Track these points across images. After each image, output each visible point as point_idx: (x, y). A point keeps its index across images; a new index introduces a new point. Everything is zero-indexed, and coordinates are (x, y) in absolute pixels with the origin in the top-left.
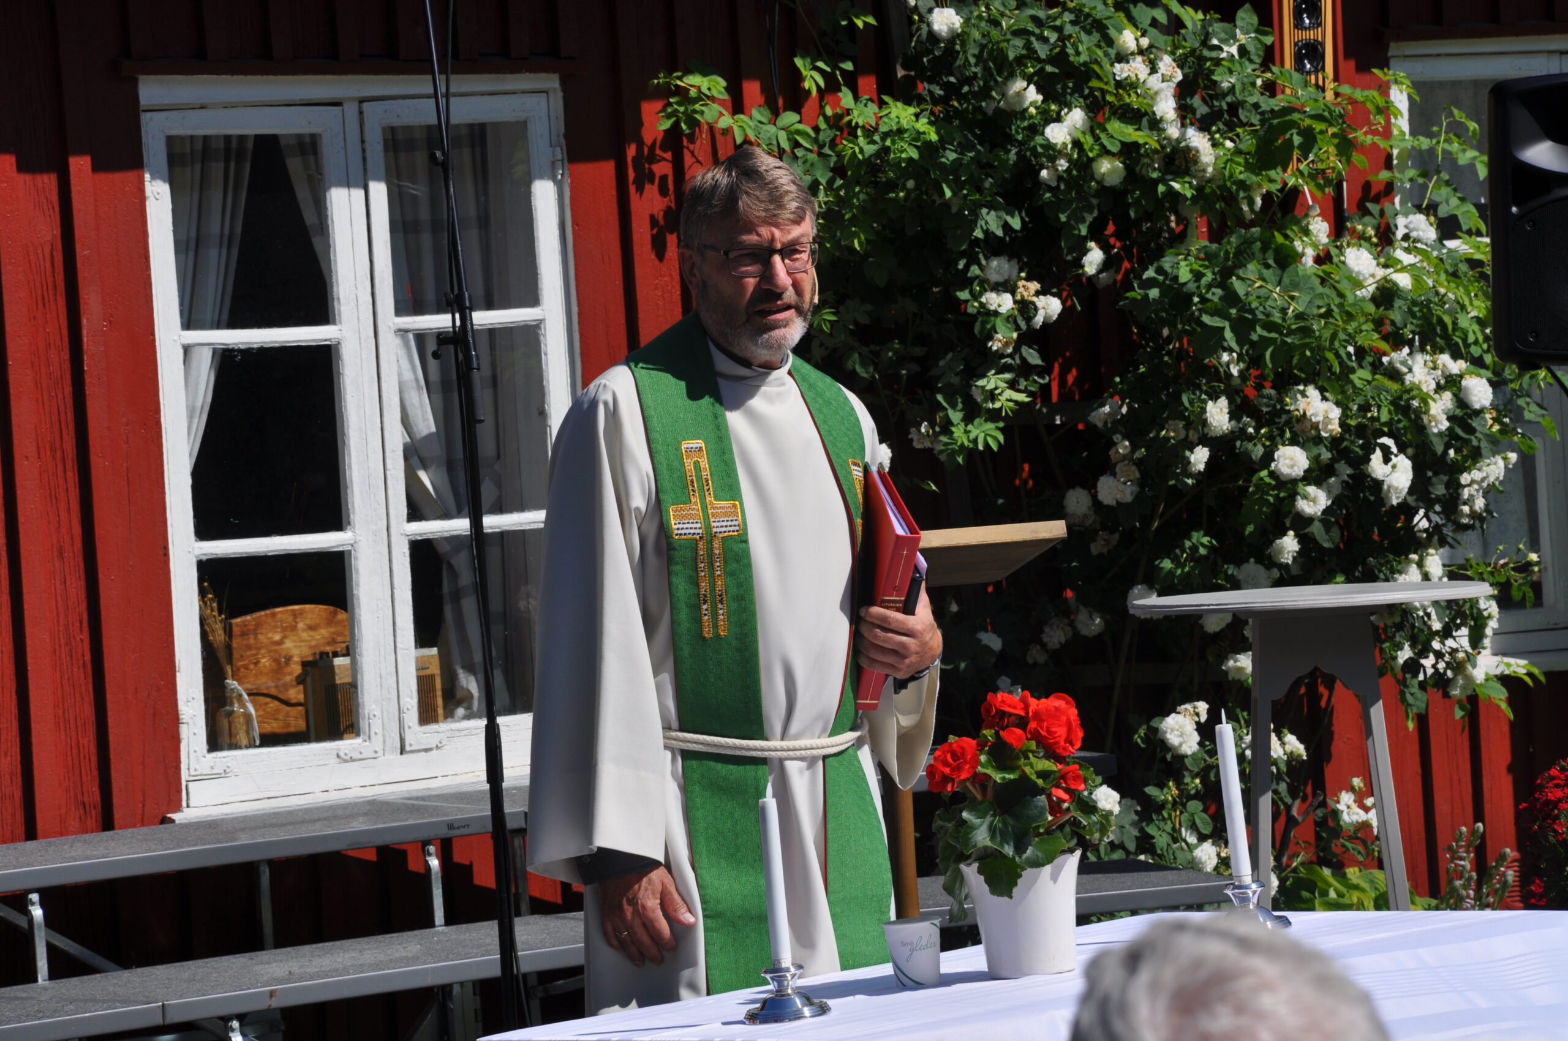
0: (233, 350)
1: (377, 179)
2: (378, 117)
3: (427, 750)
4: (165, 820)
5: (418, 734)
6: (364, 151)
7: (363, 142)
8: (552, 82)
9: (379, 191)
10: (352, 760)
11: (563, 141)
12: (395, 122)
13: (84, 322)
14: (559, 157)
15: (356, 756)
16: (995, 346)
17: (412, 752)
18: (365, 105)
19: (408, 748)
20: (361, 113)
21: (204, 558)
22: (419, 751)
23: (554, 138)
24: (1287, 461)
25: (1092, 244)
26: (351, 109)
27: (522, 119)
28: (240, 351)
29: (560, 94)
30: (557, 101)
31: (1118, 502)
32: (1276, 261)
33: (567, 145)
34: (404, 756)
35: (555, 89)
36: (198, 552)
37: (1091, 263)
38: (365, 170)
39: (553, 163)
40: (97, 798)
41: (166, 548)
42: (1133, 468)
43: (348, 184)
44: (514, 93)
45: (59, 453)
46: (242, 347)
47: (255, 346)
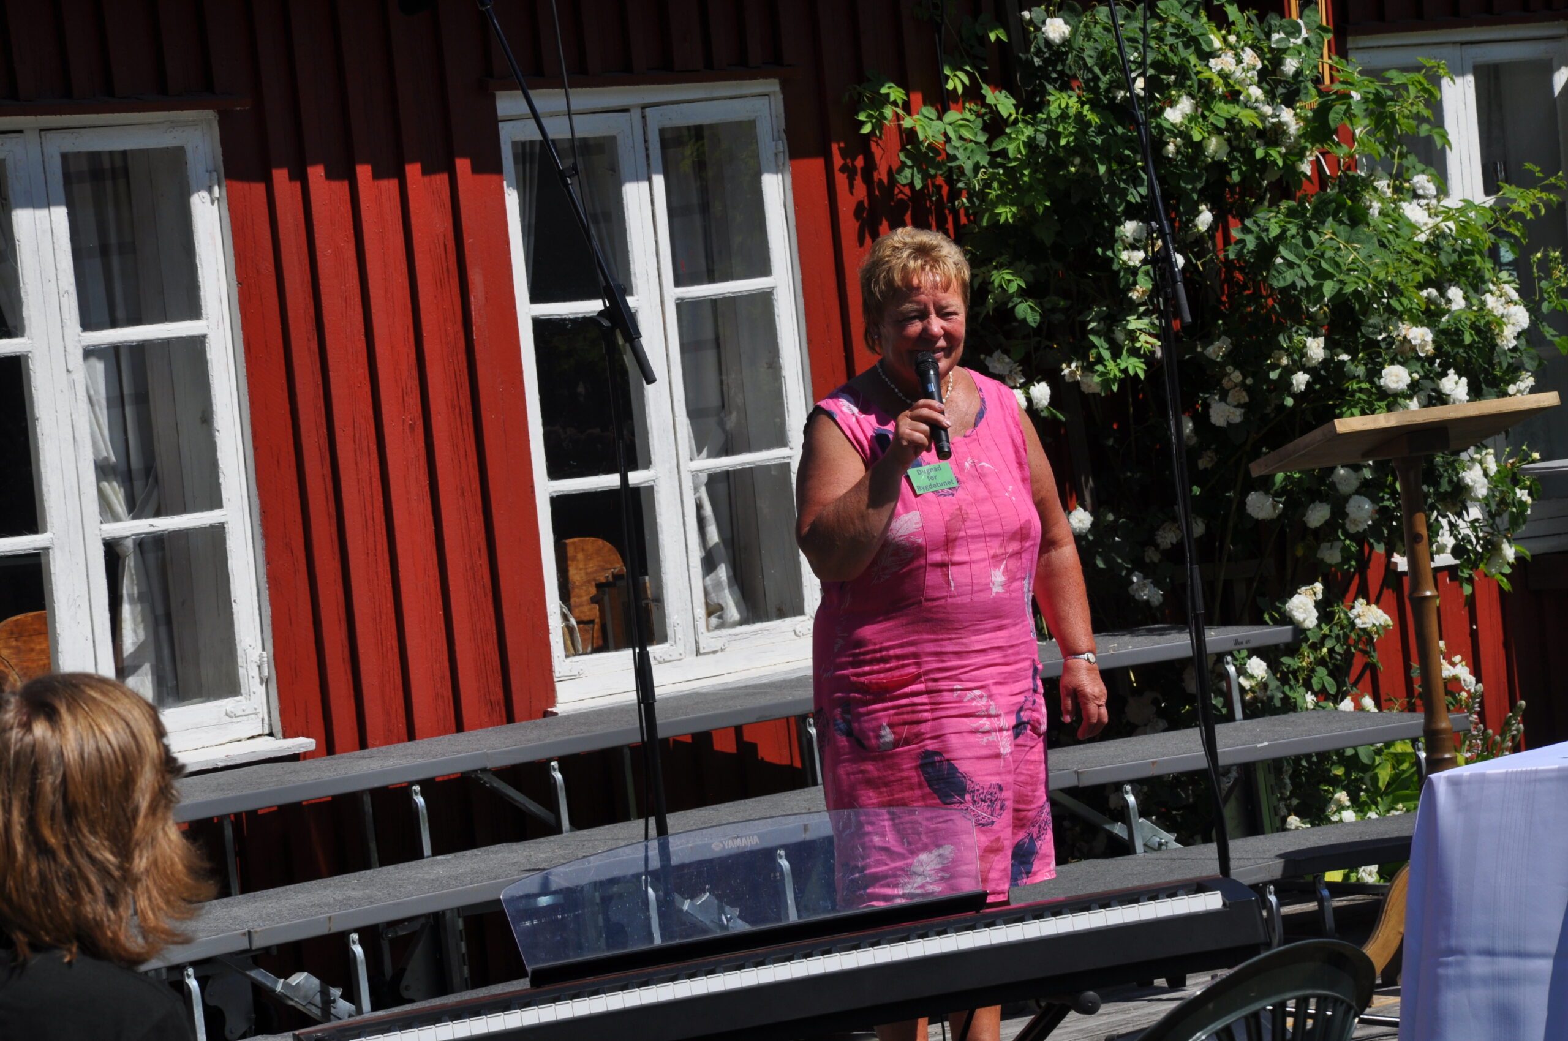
0: (565, 320)
1: (657, 173)
2: (657, 119)
3: (714, 652)
4: (546, 714)
5: (709, 640)
6: (647, 149)
7: (646, 141)
8: (772, 86)
9: (659, 180)
10: (665, 662)
11: (784, 136)
12: (668, 124)
13: (472, 299)
14: (781, 149)
15: (667, 658)
16: (1134, 295)
17: (705, 654)
18: (647, 110)
19: (702, 651)
20: (644, 117)
21: (555, 495)
22: (709, 653)
23: (776, 134)
24: (1394, 378)
25: (1203, 207)
26: (636, 114)
27: (752, 118)
28: (570, 320)
29: (781, 96)
30: (777, 103)
31: (1229, 424)
32: (1350, 219)
33: (788, 139)
34: (700, 658)
35: (774, 92)
36: (551, 490)
37: (1202, 223)
38: (648, 165)
39: (776, 155)
40: (501, 696)
41: (532, 487)
42: (1244, 394)
43: (637, 179)
44: (746, 97)
45: (457, 410)
46: (572, 317)
47: (580, 316)
